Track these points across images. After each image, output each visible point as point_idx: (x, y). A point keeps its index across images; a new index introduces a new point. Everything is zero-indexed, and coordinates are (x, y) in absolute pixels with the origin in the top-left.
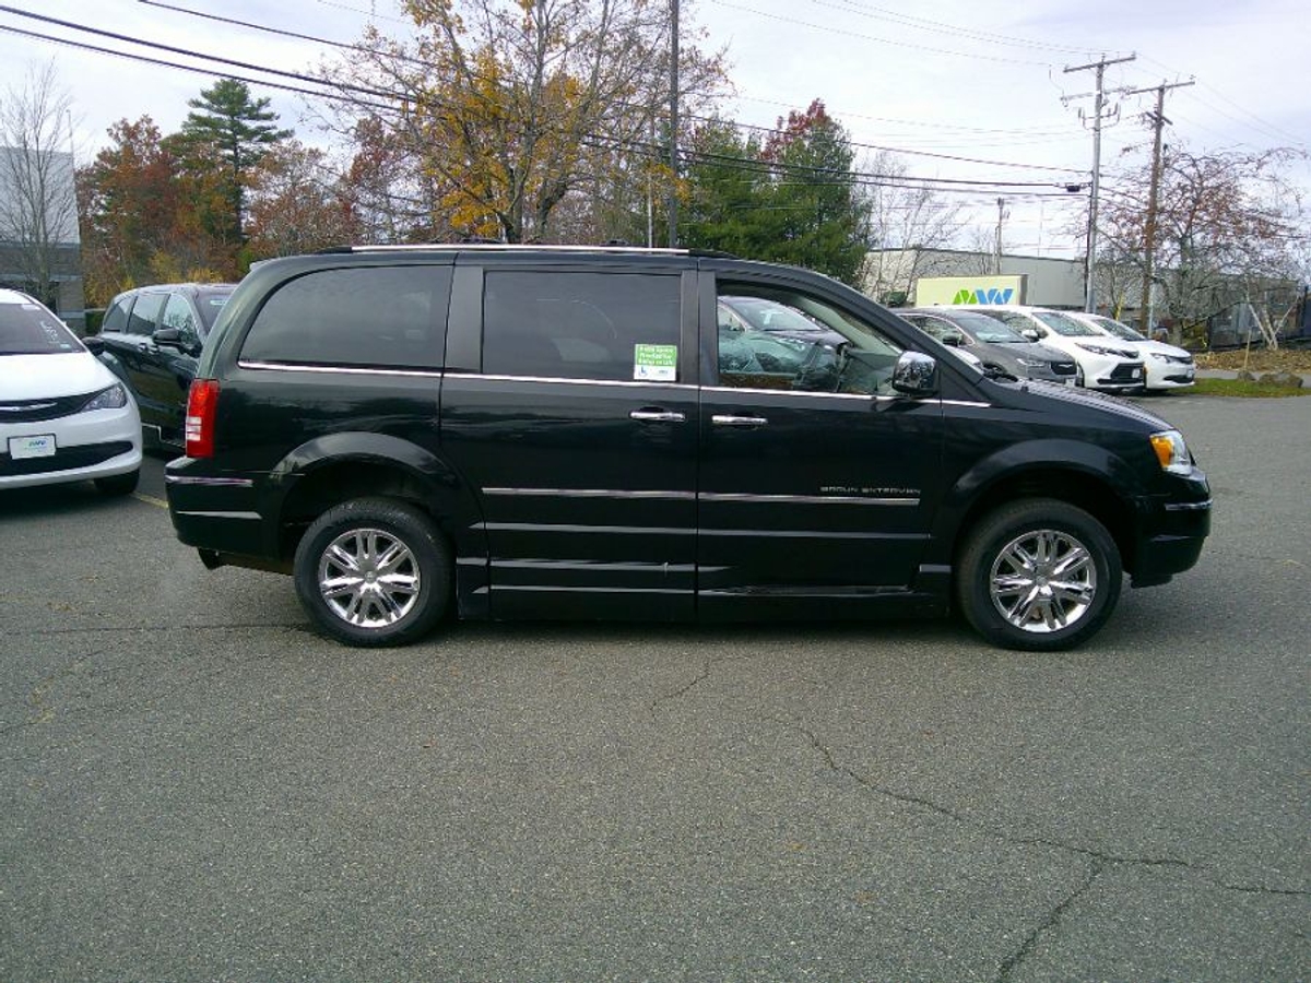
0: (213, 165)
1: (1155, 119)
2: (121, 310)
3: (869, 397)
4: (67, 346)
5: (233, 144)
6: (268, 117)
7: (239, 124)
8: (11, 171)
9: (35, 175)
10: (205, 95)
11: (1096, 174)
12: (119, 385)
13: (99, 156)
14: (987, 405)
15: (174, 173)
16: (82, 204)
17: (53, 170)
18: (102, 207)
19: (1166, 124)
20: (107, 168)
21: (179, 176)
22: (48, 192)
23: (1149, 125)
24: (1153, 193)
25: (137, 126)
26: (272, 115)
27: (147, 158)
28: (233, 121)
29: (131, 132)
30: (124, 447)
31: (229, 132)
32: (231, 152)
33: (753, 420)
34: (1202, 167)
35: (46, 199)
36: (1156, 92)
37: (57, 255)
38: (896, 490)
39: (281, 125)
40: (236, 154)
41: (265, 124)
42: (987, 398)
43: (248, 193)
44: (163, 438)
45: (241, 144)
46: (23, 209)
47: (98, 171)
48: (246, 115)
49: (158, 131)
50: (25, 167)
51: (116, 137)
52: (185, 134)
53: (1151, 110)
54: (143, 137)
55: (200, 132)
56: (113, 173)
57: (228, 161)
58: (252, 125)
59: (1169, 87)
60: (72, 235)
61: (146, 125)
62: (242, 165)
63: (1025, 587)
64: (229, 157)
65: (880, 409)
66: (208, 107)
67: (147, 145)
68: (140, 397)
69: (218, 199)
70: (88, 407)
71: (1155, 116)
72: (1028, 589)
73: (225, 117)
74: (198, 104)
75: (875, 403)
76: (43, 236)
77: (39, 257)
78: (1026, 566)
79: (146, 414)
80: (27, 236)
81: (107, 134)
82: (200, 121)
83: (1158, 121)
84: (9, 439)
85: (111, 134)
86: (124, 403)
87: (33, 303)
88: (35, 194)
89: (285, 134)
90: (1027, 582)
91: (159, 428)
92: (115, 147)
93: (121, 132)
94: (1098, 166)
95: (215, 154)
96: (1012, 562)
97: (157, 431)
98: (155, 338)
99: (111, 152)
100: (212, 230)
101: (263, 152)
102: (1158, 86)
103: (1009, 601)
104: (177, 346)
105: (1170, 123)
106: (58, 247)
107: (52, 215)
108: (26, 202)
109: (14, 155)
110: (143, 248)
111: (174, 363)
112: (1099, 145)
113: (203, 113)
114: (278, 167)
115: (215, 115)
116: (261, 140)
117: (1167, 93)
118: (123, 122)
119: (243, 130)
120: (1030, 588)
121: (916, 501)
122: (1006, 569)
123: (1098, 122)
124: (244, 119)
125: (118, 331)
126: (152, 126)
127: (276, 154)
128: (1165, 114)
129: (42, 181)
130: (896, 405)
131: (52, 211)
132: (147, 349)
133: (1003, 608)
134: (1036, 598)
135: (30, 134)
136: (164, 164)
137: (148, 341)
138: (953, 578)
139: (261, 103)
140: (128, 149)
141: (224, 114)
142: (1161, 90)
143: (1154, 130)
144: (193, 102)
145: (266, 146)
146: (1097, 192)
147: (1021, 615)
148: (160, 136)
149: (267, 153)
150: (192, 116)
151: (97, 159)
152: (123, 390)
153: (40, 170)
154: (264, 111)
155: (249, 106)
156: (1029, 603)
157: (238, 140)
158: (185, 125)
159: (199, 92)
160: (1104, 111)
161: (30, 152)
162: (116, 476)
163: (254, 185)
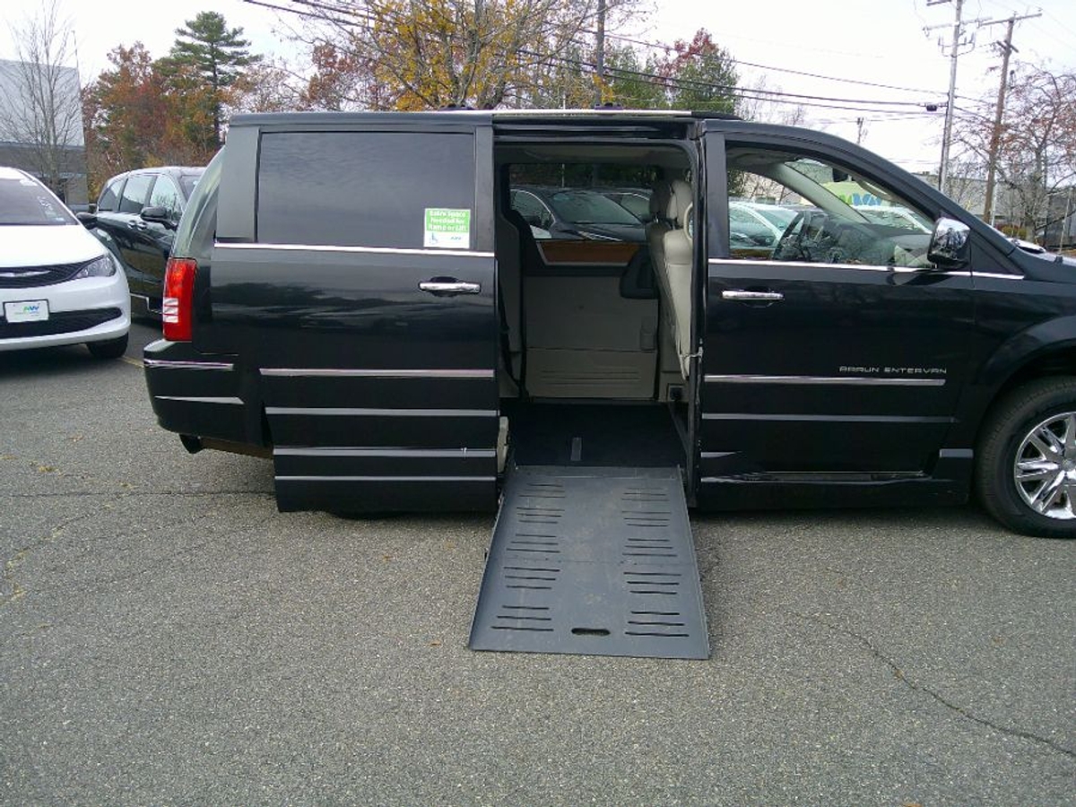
0: (195, 84)
1: (1005, 48)
2: (113, 194)
3: (884, 268)
4: (62, 219)
5: (212, 67)
6: (241, 44)
7: (217, 50)
8: (24, 80)
9: (45, 85)
10: (189, 24)
11: (951, 95)
12: (110, 257)
13: (100, 77)
14: (1021, 277)
15: (164, 91)
16: (88, 117)
17: (61, 81)
18: (104, 120)
19: (1013, 52)
20: (107, 87)
21: (167, 94)
22: (57, 100)
23: (999, 53)
24: (1000, 113)
25: (132, 51)
26: (245, 41)
27: (141, 78)
28: (212, 47)
29: (126, 56)
30: (114, 313)
31: (209, 56)
32: (210, 74)
33: (766, 295)
34: (1060, 83)
35: (55, 107)
36: (1007, 24)
37: (64, 155)
38: (920, 370)
39: (253, 51)
40: (215, 75)
41: (239, 49)
42: (1021, 270)
43: (225, 108)
44: (151, 308)
45: (218, 66)
46: (35, 115)
47: (101, 89)
48: (223, 42)
49: (149, 55)
50: (36, 78)
51: (115, 61)
52: (173, 58)
53: (1002, 40)
54: (136, 60)
55: (184, 56)
56: (111, 91)
57: (208, 82)
58: (228, 50)
59: (1018, 19)
60: (78, 140)
61: (139, 51)
62: (220, 85)
63: (1051, 472)
64: (209, 78)
65: (899, 282)
66: (191, 35)
67: (141, 67)
68: (129, 269)
69: (199, 114)
70: (79, 275)
71: (1005, 44)
72: (1054, 474)
73: (205, 44)
74: (183, 33)
75: (892, 275)
76: (52, 138)
77: (50, 157)
78: (1053, 449)
79: (134, 285)
80: (40, 138)
81: (107, 58)
82: (185, 47)
83: (1007, 49)
84: (4, 303)
85: (110, 59)
86: (113, 272)
87: (31, 179)
88: (46, 104)
89: (256, 58)
90: (1054, 467)
91: (148, 299)
92: (114, 69)
93: (118, 57)
94: (953, 87)
95: (197, 75)
96: (1038, 444)
97: (145, 300)
98: (143, 216)
99: (112, 73)
100: (194, 139)
101: (237, 73)
102: (1008, 17)
103: (1032, 486)
104: (162, 222)
105: (1017, 51)
106: (65, 148)
107: (61, 121)
108: (38, 109)
109: (27, 67)
110: (138, 154)
111: (161, 239)
112: (955, 70)
113: (187, 40)
114: (249, 87)
115: (197, 42)
116: (235, 64)
117: (1016, 24)
118: (120, 47)
119: (221, 56)
120: (1057, 472)
121: (941, 382)
122: (1032, 453)
123: (955, 50)
124: (222, 45)
125: (110, 210)
126: (144, 51)
127: (248, 76)
128: (1013, 43)
129: (52, 91)
130: (923, 277)
131: (60, 117)
132: (136, 226)
133: (1026, 494)
134: (1061, 484)
135: (42, 49)
136: (156, 83)
137: (138, 218)
138: (974, 463)
139: (235, 32)
140: (125, 70)
141: (205, 41)
142: (1011, 22)
143: (1003, 57)
144: (179, 31)
145: (240, 69)
146: (952, 110)
147: (1044, 501)
148: (150, 59)
149: (241, 74)
150: (178, 43)
151: (99, 79)
152: (112, 260)
153: (50, 81)
154: (238, 38)
155: (225, 34)
156: (1055, 488)
157: (216, 64)
158: (173, 51)
159: (184, 23)
160: (961, 40)
161: (41, 67)
162: (105, 341)
163: (230, 101)
